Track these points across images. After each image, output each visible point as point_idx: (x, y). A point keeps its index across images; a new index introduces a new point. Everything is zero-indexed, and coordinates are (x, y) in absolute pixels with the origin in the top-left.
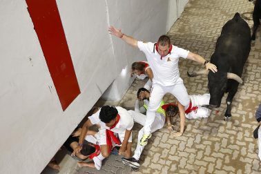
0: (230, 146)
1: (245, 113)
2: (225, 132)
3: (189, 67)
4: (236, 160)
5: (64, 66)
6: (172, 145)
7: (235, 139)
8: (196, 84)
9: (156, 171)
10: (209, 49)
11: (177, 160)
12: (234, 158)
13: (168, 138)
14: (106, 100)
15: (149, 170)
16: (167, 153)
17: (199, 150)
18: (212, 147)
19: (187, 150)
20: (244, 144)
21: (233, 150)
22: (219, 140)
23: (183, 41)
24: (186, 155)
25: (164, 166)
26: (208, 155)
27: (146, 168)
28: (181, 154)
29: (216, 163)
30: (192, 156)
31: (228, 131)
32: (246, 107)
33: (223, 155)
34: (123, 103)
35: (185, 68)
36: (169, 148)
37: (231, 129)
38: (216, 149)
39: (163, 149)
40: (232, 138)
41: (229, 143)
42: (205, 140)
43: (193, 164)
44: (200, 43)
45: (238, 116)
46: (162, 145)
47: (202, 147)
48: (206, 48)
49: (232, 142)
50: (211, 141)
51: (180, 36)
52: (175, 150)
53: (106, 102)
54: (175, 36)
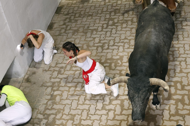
3: (86, 33)
6: (83, 110)
8: (95, 48)
10: (102, 12)
11: (90, 124)
13: (78, 104)
14: (10, 78)
16: (79, 119)
17: (109, 110)
18: (122, 106)
19: (98, 112)
23: (76, 9)
24: (97, 117)
26: (119, 113)
28: (93, 117)
29: (127, 120)
30: (104, 117)
34: (28, 78)
35: (82, 34)
36: (80, 113)
39: (75, 115)
42: (113, 100)
44: (93, 8)
46: (73, 112)
47: (112, 107)
48: (100, 12)
50: (119, 100)
51: (72, 4)
52: (86, 114)
53: (11, 80)
54: (68, 5)
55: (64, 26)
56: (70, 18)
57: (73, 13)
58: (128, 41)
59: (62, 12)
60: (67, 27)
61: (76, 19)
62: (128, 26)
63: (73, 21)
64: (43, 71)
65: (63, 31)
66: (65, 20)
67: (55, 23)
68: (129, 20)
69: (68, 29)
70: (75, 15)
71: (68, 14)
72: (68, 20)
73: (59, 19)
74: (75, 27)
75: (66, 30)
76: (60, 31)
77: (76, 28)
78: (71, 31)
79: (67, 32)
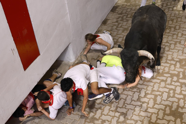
0: (170, 99)
1: (182, 70)
2: (165, 87)
4: (175, 110)
5: (25, 32)
6: (121, 99)
7: (174, 93)
9: (107, 121)
11: (125, 112)
12: (173, 109)
14: (62, 61)
15: (100, 121)
16: (116, 106)
17: (143, 103)
18: (155, 100)
19: (133, 103)
20: (182, 96)
21: (173, 102)
22: (160, 93)
23: (129, 10)
24: (132, 107)
25: (114, 117)
26: (151, 107)
27: (97, 120)
28: (128, 107)
29: (158, 114)
31: (168, 86)
32: (183, 65)
33: (164, 107)
37: (171, 84)
38: (158, 102)
39: (112, 103)
40: (172, 92)
41: (169, 97)
42: (148, 94)
43: (139, 115)
45: (177, 73)
47: (146, 100)
49: (172, 95)
50: (154, 95)
51: (126, 5)
52: (123, 103)
53: (63, 62)
54: (122, 6)
55: (117, 24)
56: (123, 17)
57: (126, 13)
58: (169, 45)
59: (117, 12)
60: (118, 25)
61: (128, 19)
62: (171, 32)
63: (125, 20)
64: (92, 59)
65: (115, 27)
66: (118, 18)
67: (109, 19)
68: (172, 27)
69: (119, 26)
70: (127, 16)
71: (121, 14)
72: (120, 19)
73: (113, 17)
74: (126, 25)
75: (117, 27)
76: (113, 27)
77: (126, 27)
78: (122, 29)
79: (118, 29)
